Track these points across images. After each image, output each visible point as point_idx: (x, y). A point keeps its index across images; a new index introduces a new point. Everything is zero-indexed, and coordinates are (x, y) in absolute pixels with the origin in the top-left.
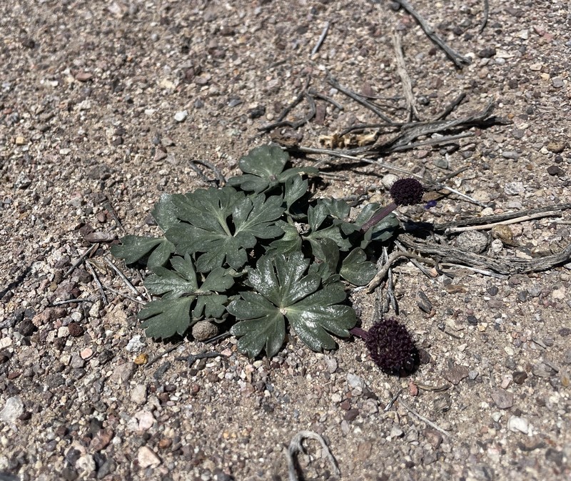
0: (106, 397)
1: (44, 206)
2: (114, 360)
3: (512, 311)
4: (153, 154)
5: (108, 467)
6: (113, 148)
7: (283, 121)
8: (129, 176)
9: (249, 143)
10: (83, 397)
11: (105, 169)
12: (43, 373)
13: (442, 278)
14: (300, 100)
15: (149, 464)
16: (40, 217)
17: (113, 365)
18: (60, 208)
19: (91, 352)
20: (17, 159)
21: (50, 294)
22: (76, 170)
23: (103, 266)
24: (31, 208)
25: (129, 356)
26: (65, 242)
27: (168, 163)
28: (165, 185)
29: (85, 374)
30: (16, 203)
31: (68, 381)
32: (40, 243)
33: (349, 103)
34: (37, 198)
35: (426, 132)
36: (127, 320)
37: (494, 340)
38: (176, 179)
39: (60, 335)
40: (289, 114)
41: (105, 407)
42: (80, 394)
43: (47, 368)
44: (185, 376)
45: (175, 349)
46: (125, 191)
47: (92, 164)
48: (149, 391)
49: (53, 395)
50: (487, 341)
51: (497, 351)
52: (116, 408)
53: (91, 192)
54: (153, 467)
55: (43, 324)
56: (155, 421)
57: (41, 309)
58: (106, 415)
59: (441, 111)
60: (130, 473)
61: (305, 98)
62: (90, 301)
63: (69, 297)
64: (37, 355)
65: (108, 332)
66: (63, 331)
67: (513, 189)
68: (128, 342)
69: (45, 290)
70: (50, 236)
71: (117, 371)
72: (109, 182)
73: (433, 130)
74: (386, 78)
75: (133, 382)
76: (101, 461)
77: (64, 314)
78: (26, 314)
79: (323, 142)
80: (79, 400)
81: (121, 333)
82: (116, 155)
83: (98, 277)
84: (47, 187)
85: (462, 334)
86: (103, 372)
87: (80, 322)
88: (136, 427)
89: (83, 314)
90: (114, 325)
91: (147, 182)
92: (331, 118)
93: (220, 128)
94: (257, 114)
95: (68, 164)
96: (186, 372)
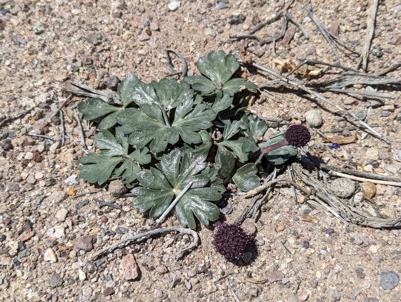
0: (42, 209)
1: (46, 54)
2: (55, 186)
3: (336, 248)
4: (140, 34)
5: (26, 253)
6: (112, 19)
7: (254, 35)
8: (115, 47)
9: (220, 45)
10: (28, 204)
11: (99, 37)
12: (8, 179)
13: (304, 207)
14: (278, 18)
15: (49, 260)
16: (42, 62)
17: (53, 189)
18: (58, 59)
19: (42, 176)
20: (41, 7)
21: (29, 126)
22: (79, 31)
23: (71, 115)
24: (37, 53)
25: (66, 186)
26: (51, 88)
27: (149, 45)
28: (140, 64)
29: (33, 189)
30: (28, 46)
31: (21, 190)
32: (35, 84)
33: (316, 34)
34: (44, 46)
35: (363, 82)
36: (72, 162)
37: (313, 263)
38: (149, 61)
39: (26, 158)
40: (263, 29)
41: (38, 215)
42: (26, 201)
43: (11, 177)
44: (95, 214)
45: (96, 193)
46: (109, 59)
47: (92, 30)
48: (69, 214)
49: (10, 195)
50: (308, 262)
51: (311, 272)
52: (45, 218)
53: (83, 53)
54: (51, 262)
55: (18, 146)
56: (64, 235)
57: (20, 134)
58: (37, 220)
59: (387, 67)
60: (37, 261)
61: (282, 18)
62: (53, 140)
63: (39, 132)
64: (8, 166)
65: (57, 166)
66: (29, 155)
67: (399, 157)
68: (68, 176)
69: (27, 122)
70: (43, 80)
71: (54, 194)
72: (99, 48)
73: (369, 83)
74: (356, 22)
75: (61, 205)
76: (23, 248)
77: (33, 144)
78: (10, 135)
79: (277, 64)
80: (24, 205)
81: (65, 169)
82: (112, 26)
83: (64, 123)
84: (54, 39)
85: (294, 252)
86: (45, 191)
87: (42, 152)
88: (52, 235)
89: (45, 147)
90: (63, 162)
91: (127, 57)
92: (295, 43)
93: (202, 26)
94: (235, 22)
95: (75, 24)
96: (96, 211)
